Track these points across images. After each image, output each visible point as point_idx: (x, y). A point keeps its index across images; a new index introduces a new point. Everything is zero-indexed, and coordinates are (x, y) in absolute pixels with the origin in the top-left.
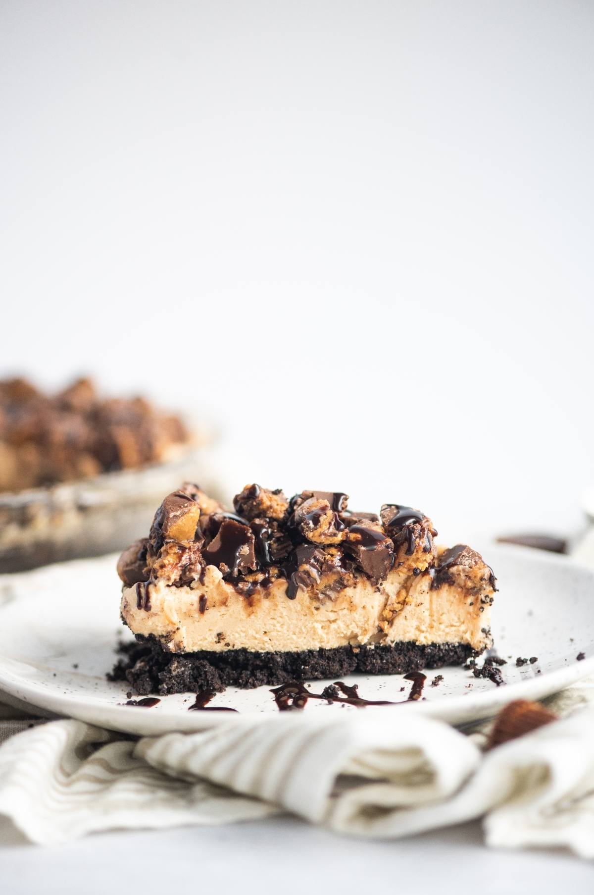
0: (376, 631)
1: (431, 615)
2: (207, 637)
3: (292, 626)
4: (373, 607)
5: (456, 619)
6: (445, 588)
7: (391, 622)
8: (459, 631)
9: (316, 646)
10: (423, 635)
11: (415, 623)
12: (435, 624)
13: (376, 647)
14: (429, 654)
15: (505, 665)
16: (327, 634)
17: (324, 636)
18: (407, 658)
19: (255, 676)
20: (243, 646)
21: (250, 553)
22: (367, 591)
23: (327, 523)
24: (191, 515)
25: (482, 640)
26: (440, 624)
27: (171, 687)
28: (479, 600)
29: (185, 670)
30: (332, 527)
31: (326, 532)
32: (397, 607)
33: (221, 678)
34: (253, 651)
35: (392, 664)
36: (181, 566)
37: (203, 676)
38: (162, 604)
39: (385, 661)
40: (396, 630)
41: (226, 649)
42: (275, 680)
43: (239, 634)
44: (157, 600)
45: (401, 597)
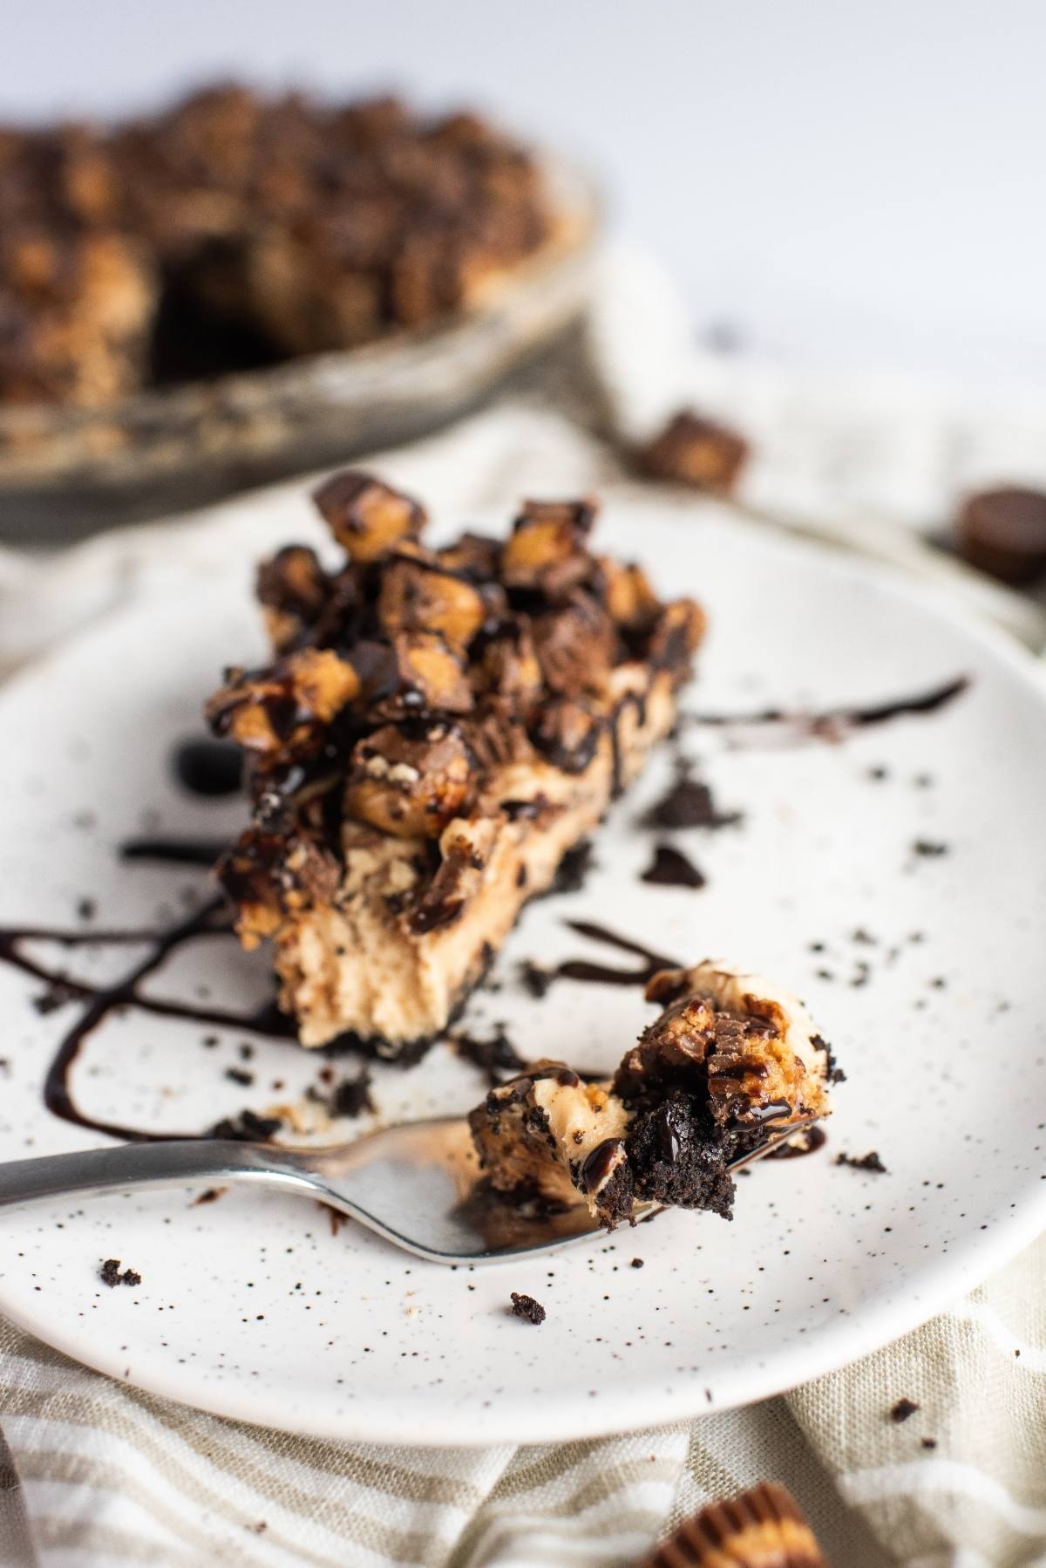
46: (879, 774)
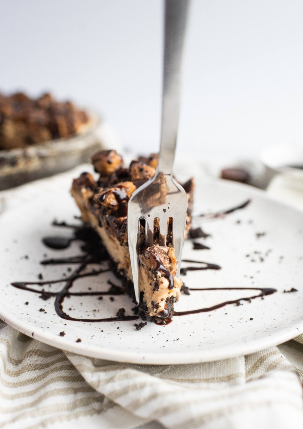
46: (239, 222)
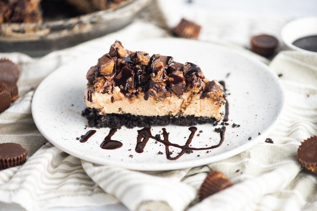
0: (179, 111)
1: (201, 107)
2: (115, 109)
3: (147, 108)
4: (178, 103)
5: (210, 109)
6: (206, 99)
7: (185, 109)
8: (211, 113)
9: (156, 115)
10: (197, 113)
11: (194, 109)
12: (202, 110)
13: (179, 117)
14: (199, 120)
15: (228, 125)
16: (161, 111)
17: (160, 111)
18: (191, 121)
19: (133, 124)
20: (129, 113)
21: (132, 81)
22: (175, 98)
23: (160, 75)
24: (111, 65)
25: (220, 117)
26: (204, 110)
27: (101, 126)
28: (219, 103)
29: (107, 120)
30: (162, 77)
31: (159, 79)
32: (187, 104)
33: (120, 122)
34: (132, 114)
35: (184, 123)
36: (104, 87)
37: (113, 122)
38: (97, 100)
39: (182, 122)
40: (187, 111)
41: (122, 113)
42: (140, 125)
43: (127, 109)
44: (94, 98)
45: (189, 100)
